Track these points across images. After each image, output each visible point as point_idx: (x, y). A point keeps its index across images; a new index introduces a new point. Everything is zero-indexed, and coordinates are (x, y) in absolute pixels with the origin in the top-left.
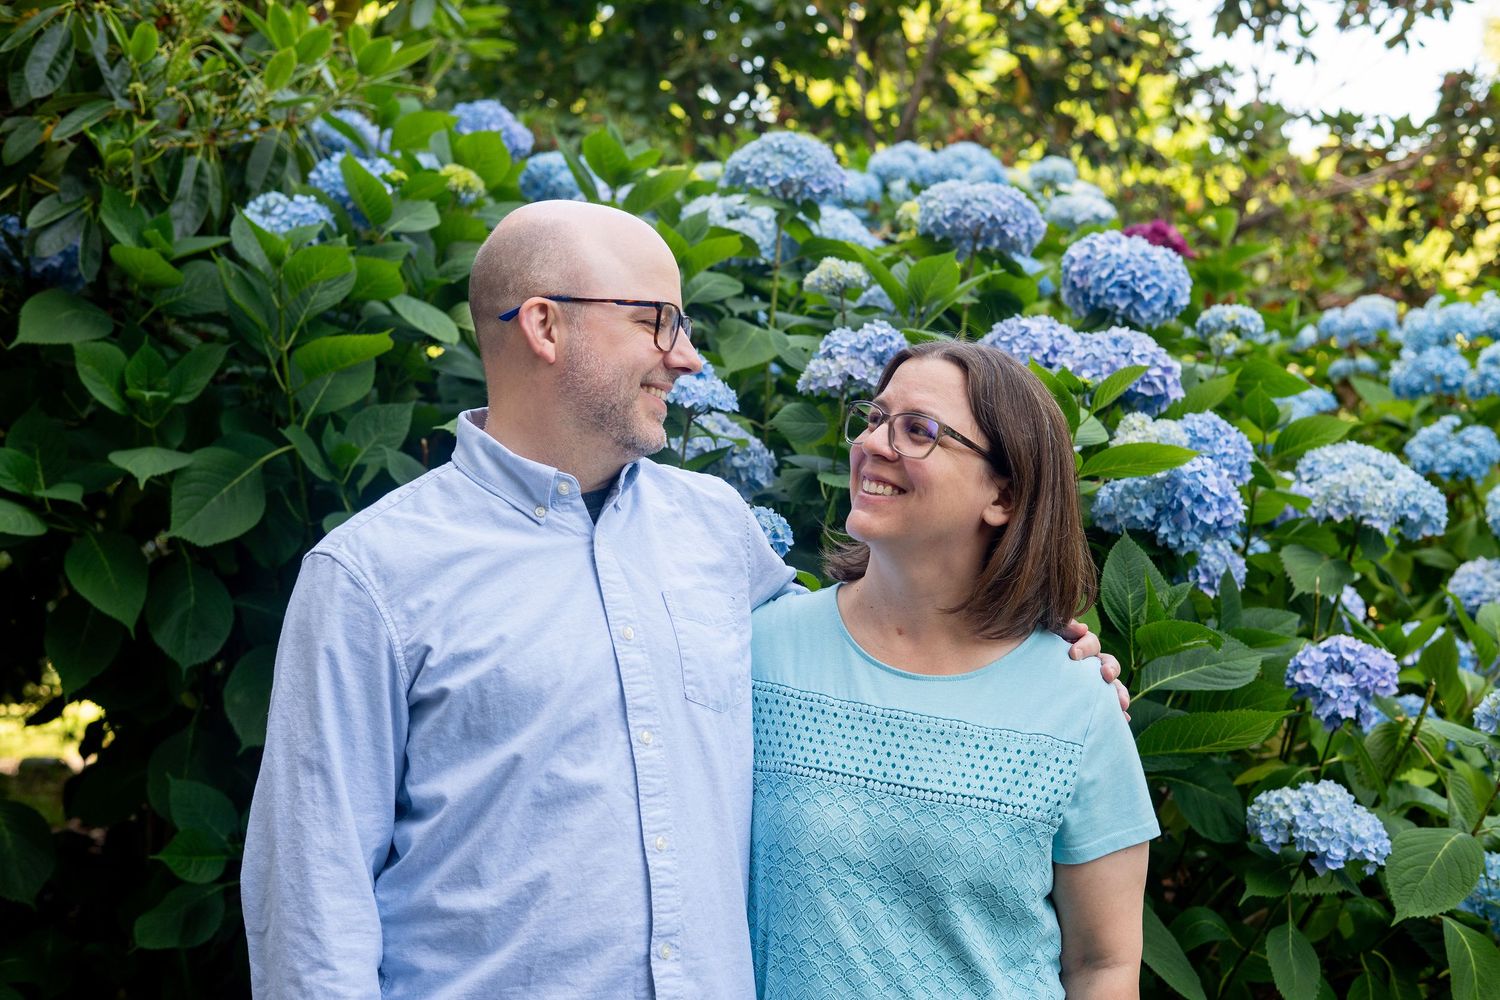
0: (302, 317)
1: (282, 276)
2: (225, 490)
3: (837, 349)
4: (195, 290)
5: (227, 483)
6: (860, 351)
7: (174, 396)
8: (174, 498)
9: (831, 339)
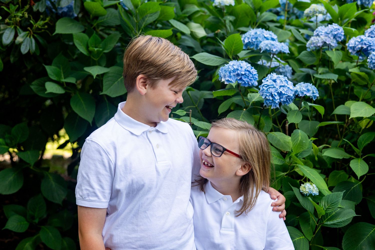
0: (143, 25)
1: (137, 12)
2: (119, 80)
3: (321, 33)
4: (109, 18)
5: (120, 78)
6: (329, 34)
7: (103, 50)
8: (104, 82)
9: (318, 30)
